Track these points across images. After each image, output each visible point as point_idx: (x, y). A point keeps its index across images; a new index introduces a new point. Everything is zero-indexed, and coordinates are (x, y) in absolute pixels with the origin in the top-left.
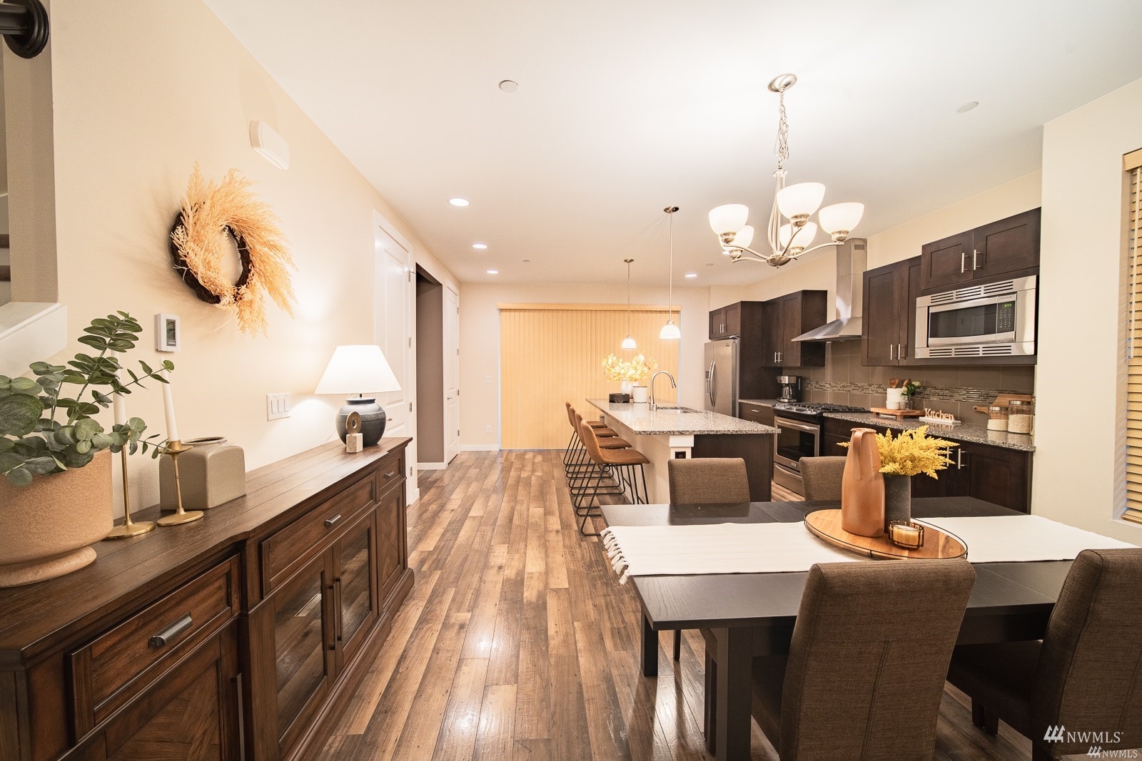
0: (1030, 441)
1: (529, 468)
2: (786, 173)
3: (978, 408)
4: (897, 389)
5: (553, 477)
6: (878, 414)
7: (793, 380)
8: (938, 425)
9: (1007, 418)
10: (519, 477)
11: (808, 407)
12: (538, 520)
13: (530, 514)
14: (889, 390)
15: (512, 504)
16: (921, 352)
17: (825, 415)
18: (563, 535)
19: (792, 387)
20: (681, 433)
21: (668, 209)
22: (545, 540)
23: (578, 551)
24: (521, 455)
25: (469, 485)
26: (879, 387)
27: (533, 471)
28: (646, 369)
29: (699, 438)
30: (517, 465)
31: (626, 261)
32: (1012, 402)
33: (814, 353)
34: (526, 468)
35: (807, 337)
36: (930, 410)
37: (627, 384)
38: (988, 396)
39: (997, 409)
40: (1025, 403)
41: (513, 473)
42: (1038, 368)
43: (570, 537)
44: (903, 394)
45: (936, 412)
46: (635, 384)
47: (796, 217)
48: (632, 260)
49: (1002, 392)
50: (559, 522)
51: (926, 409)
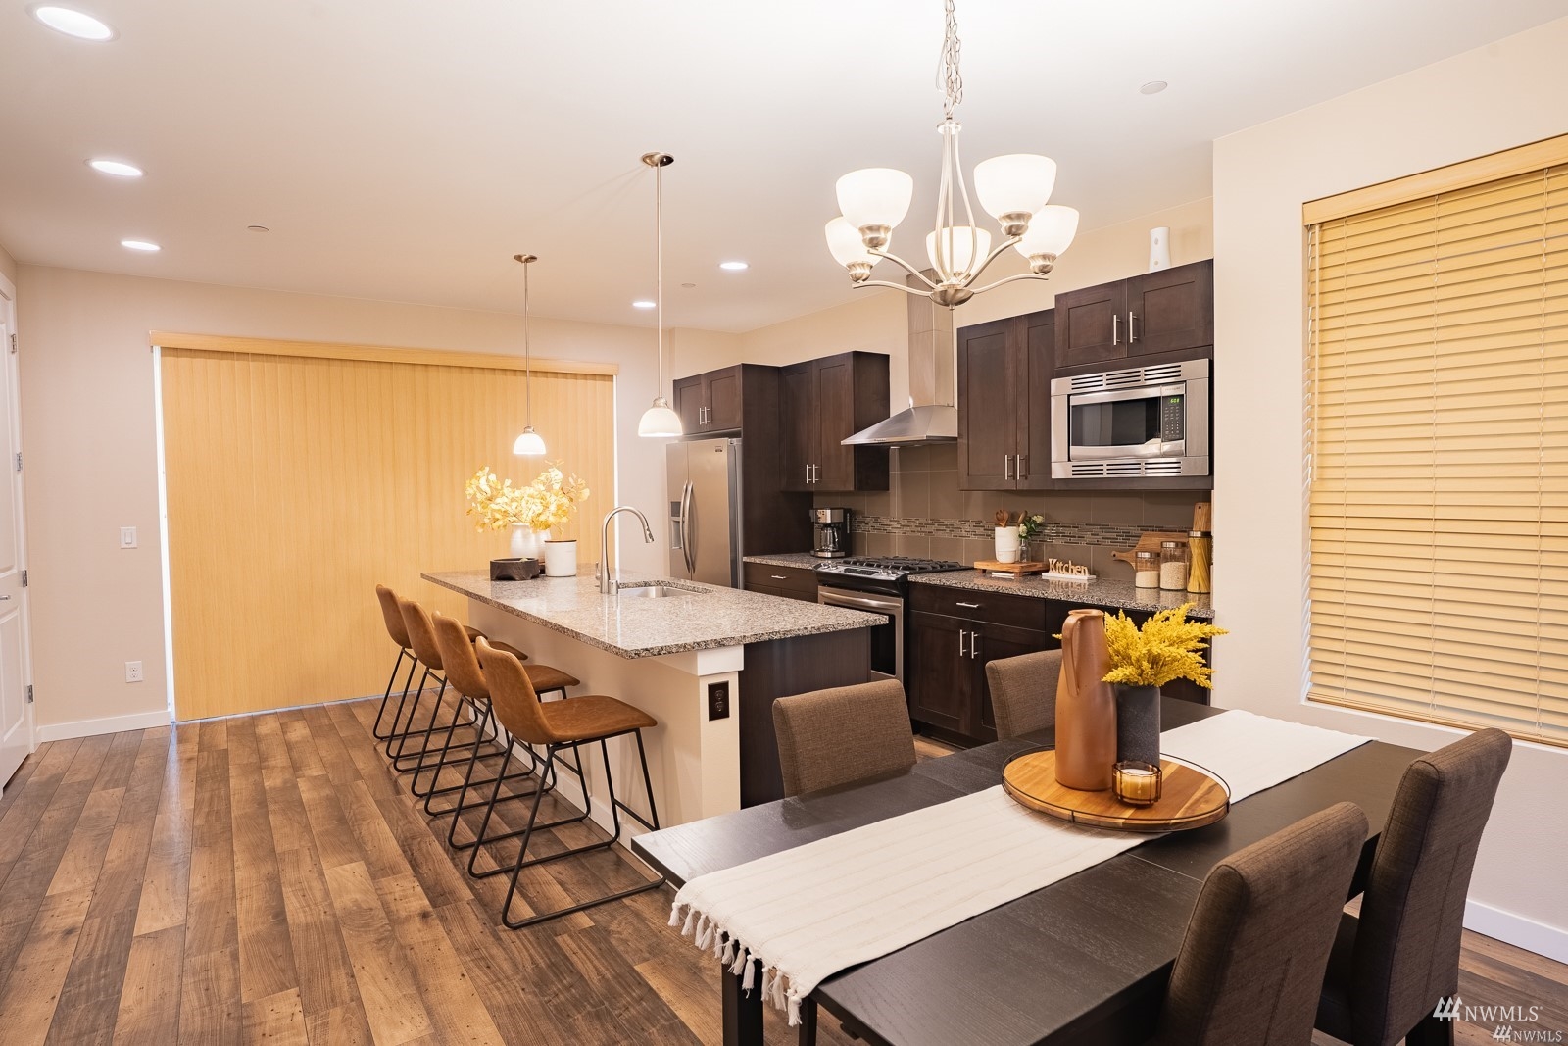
0: (1208, 605)
1: (279, 759)
2: (960, 128)
3: (1117, 554)
4: (1009, 528)
5: (358, 775)
6: (984, 571)
7: (839, 518)
8: (1067, 585)
9: (1159, 569)
10: (259, 788)
11: (879, 566)
12: (358, 896)
13: (332, 885)
14: (997, 529)
15: (268, 868)
16: (1060, 470)
17: (912, 578)
18: (443, 919)
19: (838, 530)
20: (720, 644)
21: (651, 156)
22: (402, 947)
23: (496, 951)
24: (246, 729)
25: (103, 840)
26: (978, 524)
27: (296, 767)
28: (565, 500)
29: (754, 651)
30: (239, 757)
31: (519, 258)
32: (1165, 545)
33: (873, 465)
34: (272, 762)
35: (862, 438)
36: (1055, 560)
37: (526, 537)
38: (1128, 536)
39: (1147, 555)
40: (1180, 545)
41: (239, 785)
42: (1216, 495)
43: (463, 922)
44: (1020, 536)
45: (1064, 563)
46: (545, 535)
47: (1009, 217)
48: (533, 258)
49: (1145, 529)
50: (419, 890)
51: (1050, 560)
